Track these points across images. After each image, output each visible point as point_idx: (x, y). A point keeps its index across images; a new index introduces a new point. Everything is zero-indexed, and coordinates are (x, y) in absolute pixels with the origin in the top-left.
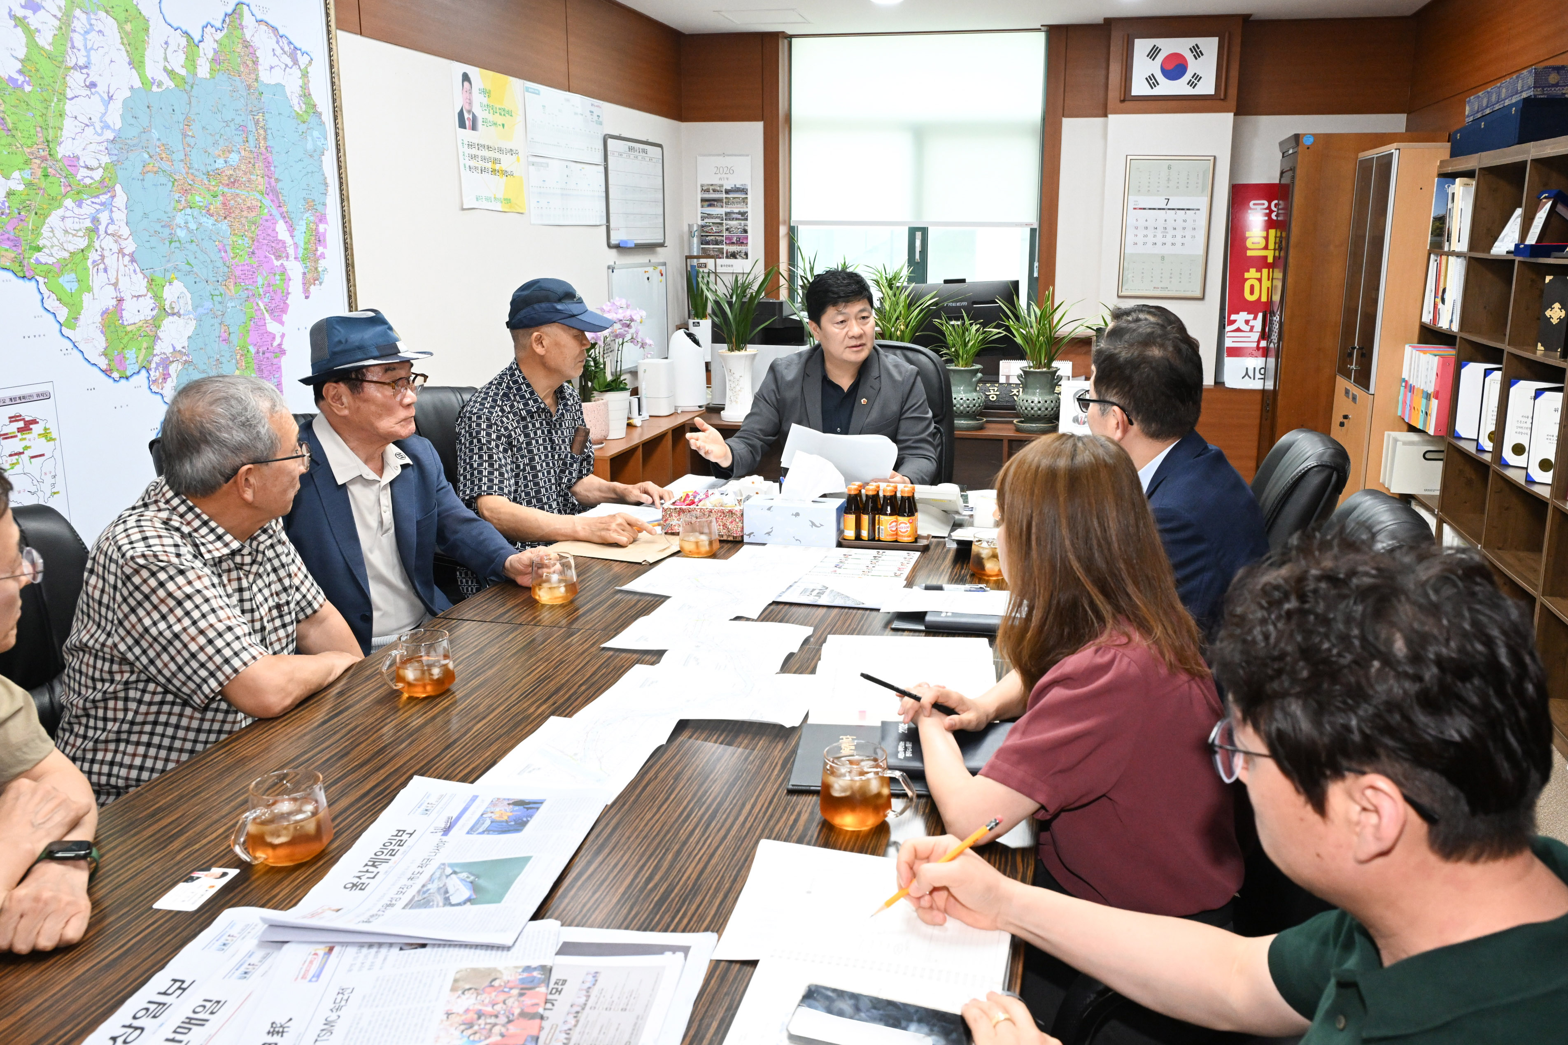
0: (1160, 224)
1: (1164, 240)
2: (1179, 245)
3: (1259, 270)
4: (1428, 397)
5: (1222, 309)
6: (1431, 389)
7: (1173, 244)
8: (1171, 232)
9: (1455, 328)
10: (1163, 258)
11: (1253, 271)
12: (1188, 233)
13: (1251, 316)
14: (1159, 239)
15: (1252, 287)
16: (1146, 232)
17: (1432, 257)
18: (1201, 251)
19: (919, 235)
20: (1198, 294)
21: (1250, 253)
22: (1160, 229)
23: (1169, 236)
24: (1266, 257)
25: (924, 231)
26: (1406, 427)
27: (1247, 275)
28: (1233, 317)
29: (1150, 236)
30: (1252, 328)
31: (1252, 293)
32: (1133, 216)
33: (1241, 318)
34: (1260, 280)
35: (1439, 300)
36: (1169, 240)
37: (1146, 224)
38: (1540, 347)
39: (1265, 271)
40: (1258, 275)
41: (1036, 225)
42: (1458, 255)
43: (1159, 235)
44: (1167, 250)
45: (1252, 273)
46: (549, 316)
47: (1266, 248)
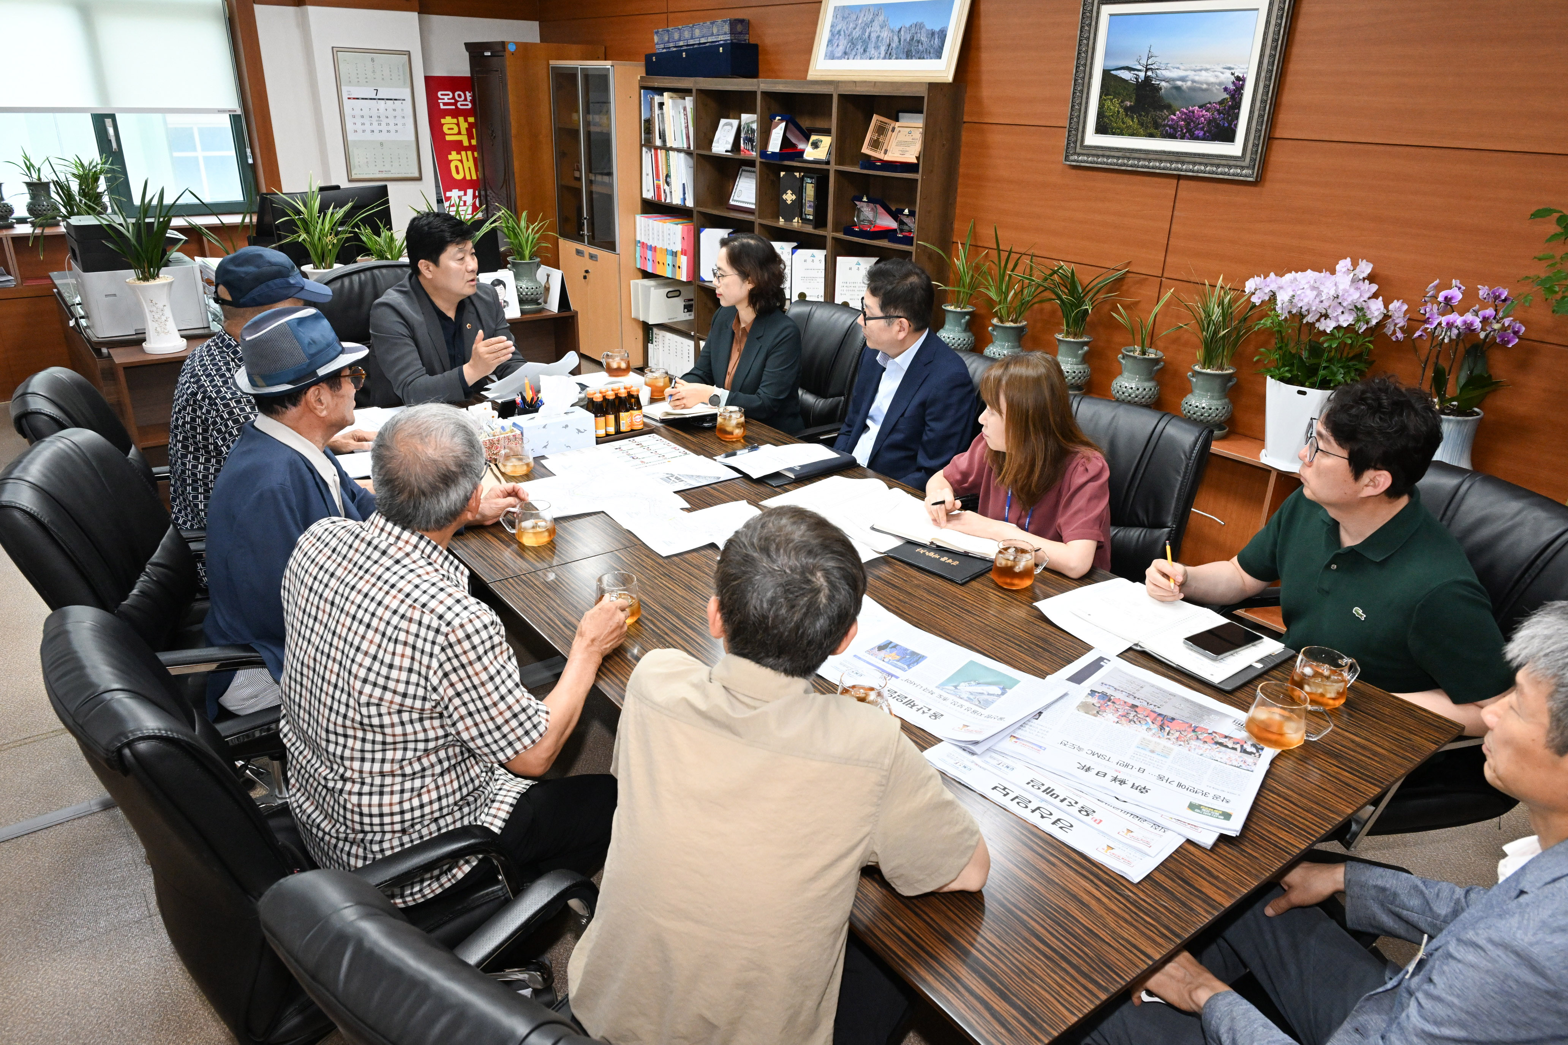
0: (374, 113)
1: (380, 128)
2: (393, 131)
3: (459, 153)
4: (674, 254)
5: (437, 186)
6: (678, 248)
7: (388, 131)
8: (384, 121)
9: (690, 203)
10: (382, 144)
11: (454, 153)
12: (399, 121)
13: (462, 193)
14: (375, 127)
15: (457, 167)
16: (362, 120)
17: (644, 149)
18: (413, 138)
19: (108, 122)
20: (417, 175)
21: (448, 138)
22: (375, 118)
23: (384, 124)
24: (461, 142)
25: (113, 117)
26: (640, 275)
27: (450, 157)
28: (448, 194)
29: (368, 124)
30: (465, 202)
31: (458, 173)
32: (348, 105)
33: (454, 194)
34: (461, 161)
35: (662, 182)
36: (384, 127)
37: (362, 113)
38: (781, 220)
39: (463, 153)
40: (459, 157)
41: (239, 112)
42: (679, 150)
43: (375, 124)
44: (383, 137)
45: (454, 156)
46: (285, 292)
47: (459, 133)
